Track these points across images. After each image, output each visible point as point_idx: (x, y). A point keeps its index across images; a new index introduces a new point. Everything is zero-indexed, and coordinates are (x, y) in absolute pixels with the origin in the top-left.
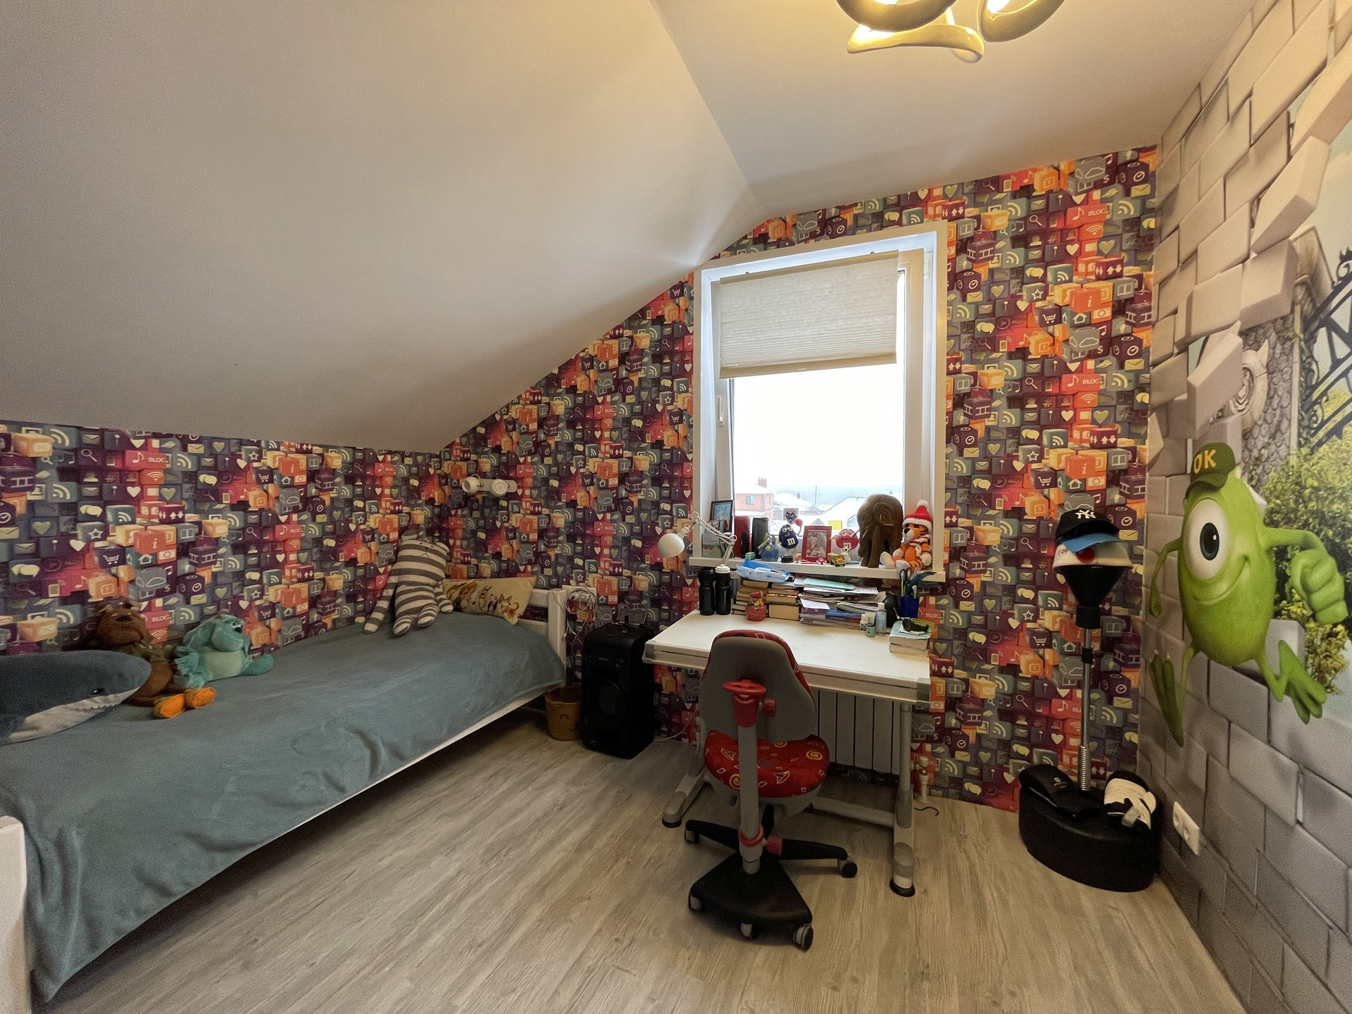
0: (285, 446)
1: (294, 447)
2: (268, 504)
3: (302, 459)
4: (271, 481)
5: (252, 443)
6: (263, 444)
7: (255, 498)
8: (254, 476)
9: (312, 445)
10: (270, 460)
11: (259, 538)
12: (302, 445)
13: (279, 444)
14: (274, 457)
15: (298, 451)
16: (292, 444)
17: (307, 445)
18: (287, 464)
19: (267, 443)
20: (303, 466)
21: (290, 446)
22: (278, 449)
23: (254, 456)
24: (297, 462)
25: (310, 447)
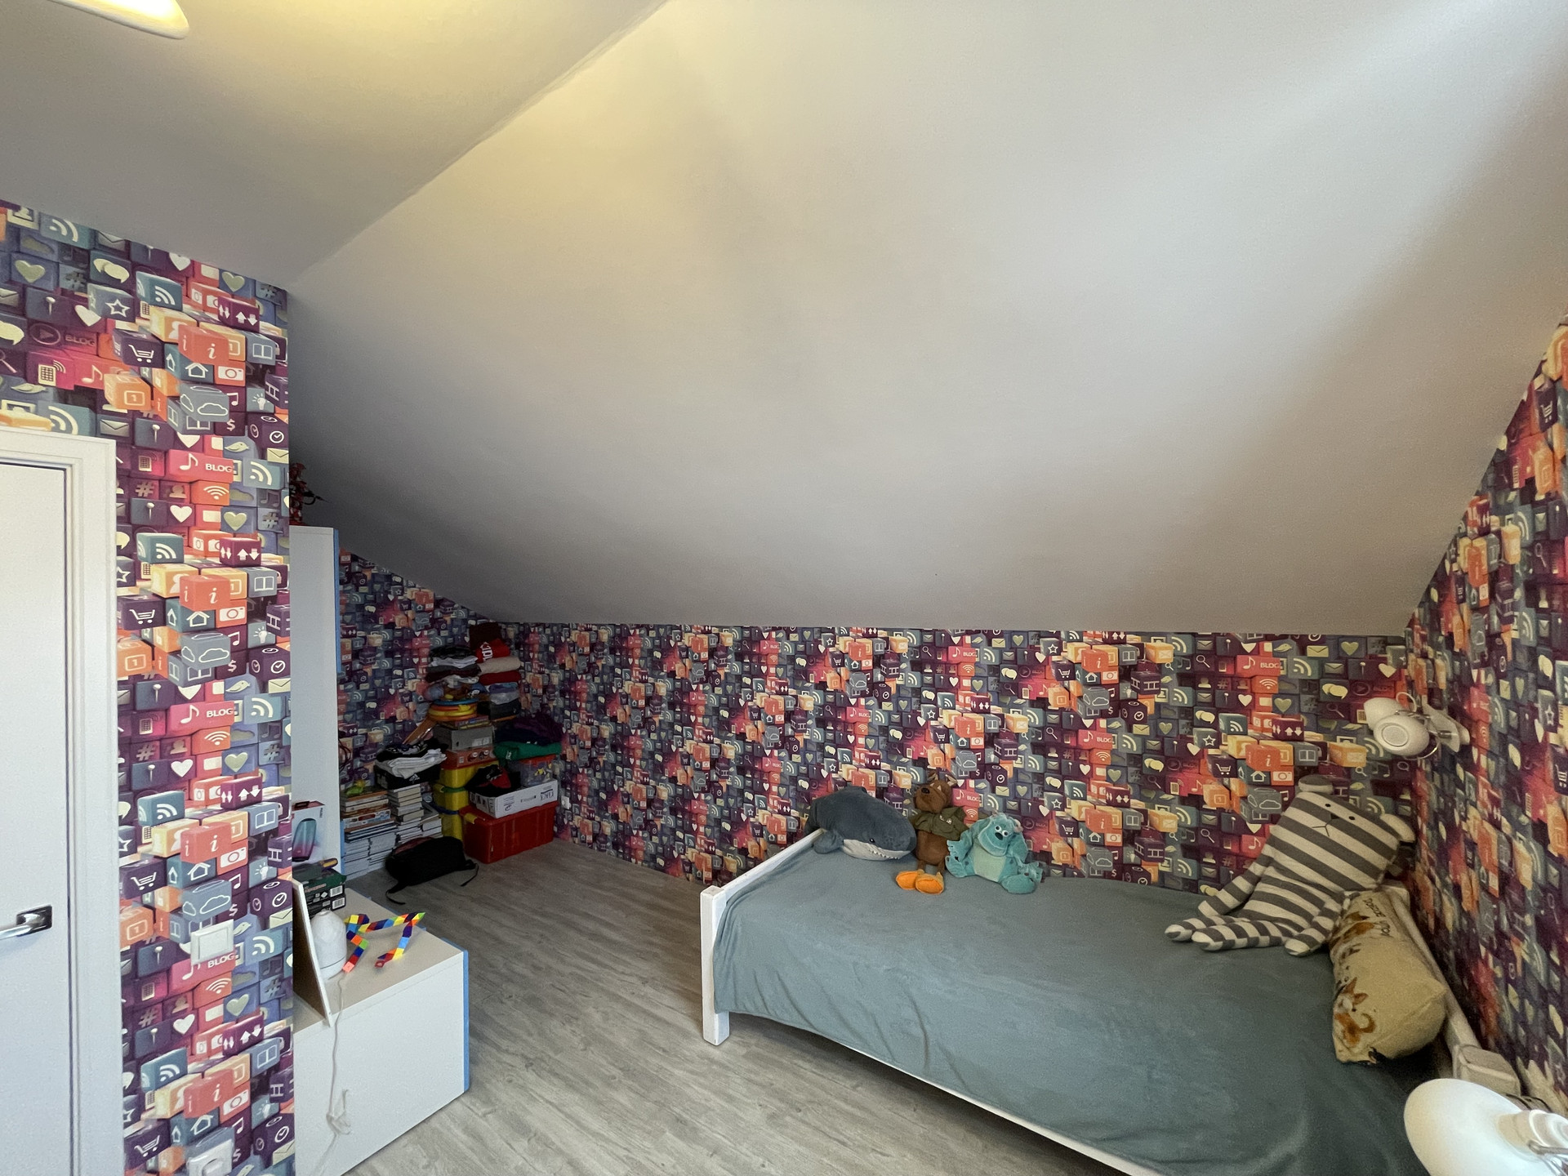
0: (1089, 636)
1: (1101, 636)
2: (1070, 704)
3: (1112, 651)
4: (1073, 677)
5: (1051, 635)
6: (1063, 635)
7: (1055, 695)
8: (1053, 671)
9: (1125, 633)
10: (1071, 653)
11: (1060, 741)
12: (1111, 634)
13: (1081, 634)
14: (1077, 649)
15: (1105, 642)
16: (1097, 633)
17: (1119, 633)
18: (1091, 657)
19: (1068, 633)
20: (1113, 660)
21: (1095, 636)
22: (1081, 641)
23: (1053, 649)
24: (1104, 656)
25: (1122, 636)
